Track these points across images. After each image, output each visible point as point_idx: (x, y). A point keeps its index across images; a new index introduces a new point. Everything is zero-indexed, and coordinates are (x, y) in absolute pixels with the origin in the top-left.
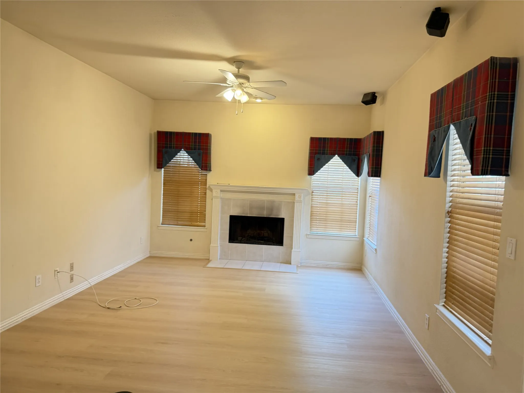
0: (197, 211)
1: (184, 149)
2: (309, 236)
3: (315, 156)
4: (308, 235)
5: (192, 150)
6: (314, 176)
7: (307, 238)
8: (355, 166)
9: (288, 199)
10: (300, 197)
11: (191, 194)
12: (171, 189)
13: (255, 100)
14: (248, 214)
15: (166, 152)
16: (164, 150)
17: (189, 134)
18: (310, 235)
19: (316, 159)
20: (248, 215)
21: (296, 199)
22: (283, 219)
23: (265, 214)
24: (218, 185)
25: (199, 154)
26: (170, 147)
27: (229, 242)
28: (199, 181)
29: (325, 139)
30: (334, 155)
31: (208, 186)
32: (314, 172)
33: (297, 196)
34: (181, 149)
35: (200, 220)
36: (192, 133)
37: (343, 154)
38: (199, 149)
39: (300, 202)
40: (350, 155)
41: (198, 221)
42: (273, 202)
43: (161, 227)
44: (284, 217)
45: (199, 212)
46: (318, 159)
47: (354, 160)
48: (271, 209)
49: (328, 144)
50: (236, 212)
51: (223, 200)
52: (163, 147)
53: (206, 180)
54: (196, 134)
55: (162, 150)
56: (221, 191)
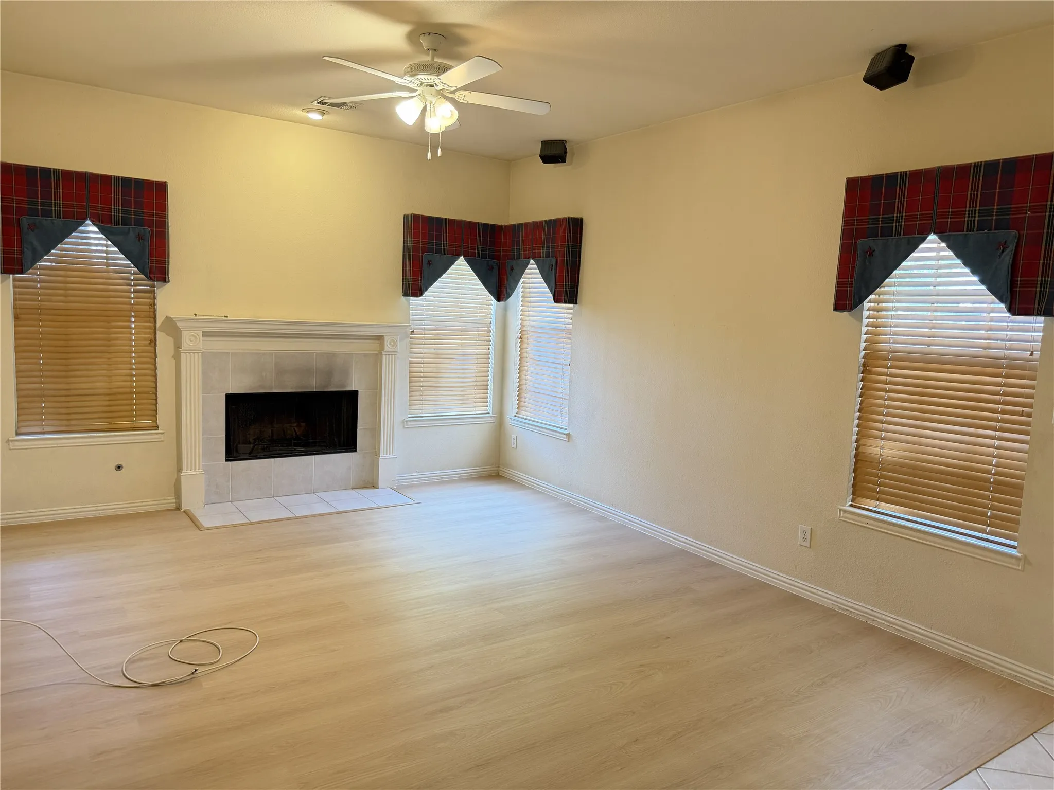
0: (128, 390)
1: (91, 221)
2: (409, 423)
3: (422, 256)
4: (407, 421)
5: (117, 223)
6: (422, 297)
7: (404, 428)
8: (494, 280)
9: (368, 348)
10: (394, 343)
11: (109, 346)
12: (41, 334)
13: (306, 114)
14: (272, 388)
15: (32, 227)
16: (25, 221)
17: (106, 179)
18: (410, 421)
19: (425, 261)
20: (274, 391)
21: (386, 348)
22: (354, 395)
23: (314, 385)
24: (196, 319)
25: (140, 237)
26: (47, 214)
27: (227, 461)
28: (131, 308)
29: (439, 220)
30: (459, 255)
31: (160, 320)
32: (421, 290)
33: (387, 340)
34: (85, 219)
35: (139, 413)
36: (117, 178)
37: (473, 255)
38: (138, 223)
39: (392, 355)
40: (484, 256)
41: (135, 416)
42: (332, 355)
43: (17, 443)
44: (356, 390)
45: (135, 393)
46: (429, 263)
47: (492, 268)
48: (329, 374)
49: (445, 232)
50: (242, 385)
51: (208, 359)
52: (21, 212)
53: (154, 305)
54: (127, 181)
55: (18, 220)
56: (205, 334)
